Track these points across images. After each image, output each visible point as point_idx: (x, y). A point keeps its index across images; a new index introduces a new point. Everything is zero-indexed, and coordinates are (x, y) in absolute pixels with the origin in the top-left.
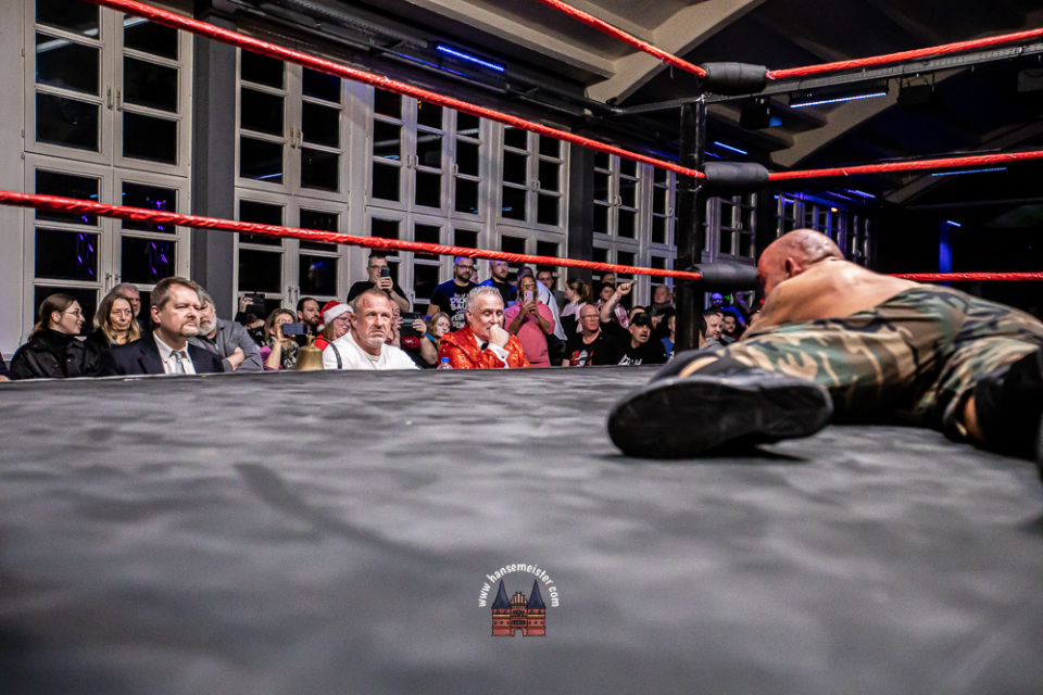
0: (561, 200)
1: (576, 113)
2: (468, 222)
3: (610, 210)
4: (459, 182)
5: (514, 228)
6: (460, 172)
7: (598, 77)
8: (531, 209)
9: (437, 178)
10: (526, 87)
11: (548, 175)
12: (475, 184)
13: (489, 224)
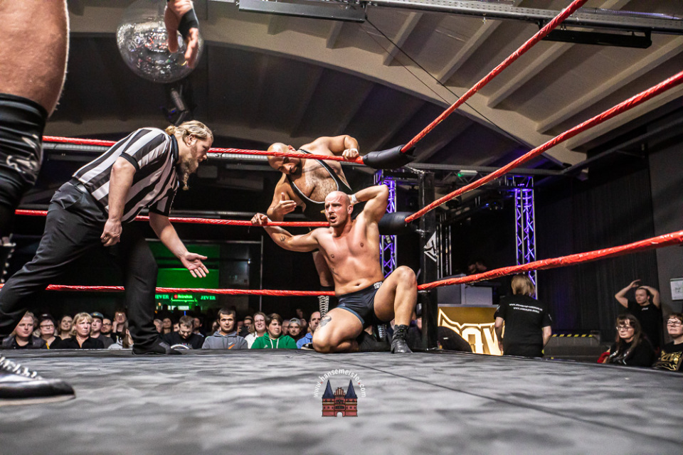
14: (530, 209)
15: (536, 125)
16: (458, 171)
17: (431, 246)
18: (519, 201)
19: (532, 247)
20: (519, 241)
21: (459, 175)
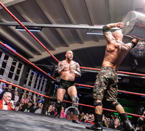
0: (19, 77)
5: (9, 80)
6: (2, 67)
8: (13, 77)
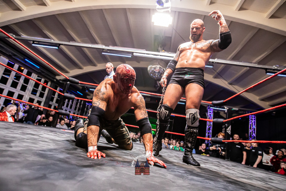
0: (45, 94)
1: (53, 79)
2: (22, 93)
3: (55, 98)
4: (23, 85)
5: (33, 97)
6: (24, 83)
7: (59, 75)
8: (38, 94)
9: (17, 83)
10: (43, 72)
11: (44, 89)
12: (26, 87)
13: (27, 95)
14: (254, 122)
15: (258, 98)
16: (232, 108)
17: (229, 129)
18: (251, 119)
19: (254, 133)
20: (250, 131)
21: (232, 109)
